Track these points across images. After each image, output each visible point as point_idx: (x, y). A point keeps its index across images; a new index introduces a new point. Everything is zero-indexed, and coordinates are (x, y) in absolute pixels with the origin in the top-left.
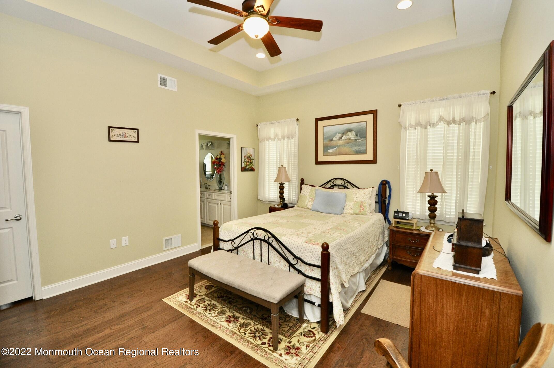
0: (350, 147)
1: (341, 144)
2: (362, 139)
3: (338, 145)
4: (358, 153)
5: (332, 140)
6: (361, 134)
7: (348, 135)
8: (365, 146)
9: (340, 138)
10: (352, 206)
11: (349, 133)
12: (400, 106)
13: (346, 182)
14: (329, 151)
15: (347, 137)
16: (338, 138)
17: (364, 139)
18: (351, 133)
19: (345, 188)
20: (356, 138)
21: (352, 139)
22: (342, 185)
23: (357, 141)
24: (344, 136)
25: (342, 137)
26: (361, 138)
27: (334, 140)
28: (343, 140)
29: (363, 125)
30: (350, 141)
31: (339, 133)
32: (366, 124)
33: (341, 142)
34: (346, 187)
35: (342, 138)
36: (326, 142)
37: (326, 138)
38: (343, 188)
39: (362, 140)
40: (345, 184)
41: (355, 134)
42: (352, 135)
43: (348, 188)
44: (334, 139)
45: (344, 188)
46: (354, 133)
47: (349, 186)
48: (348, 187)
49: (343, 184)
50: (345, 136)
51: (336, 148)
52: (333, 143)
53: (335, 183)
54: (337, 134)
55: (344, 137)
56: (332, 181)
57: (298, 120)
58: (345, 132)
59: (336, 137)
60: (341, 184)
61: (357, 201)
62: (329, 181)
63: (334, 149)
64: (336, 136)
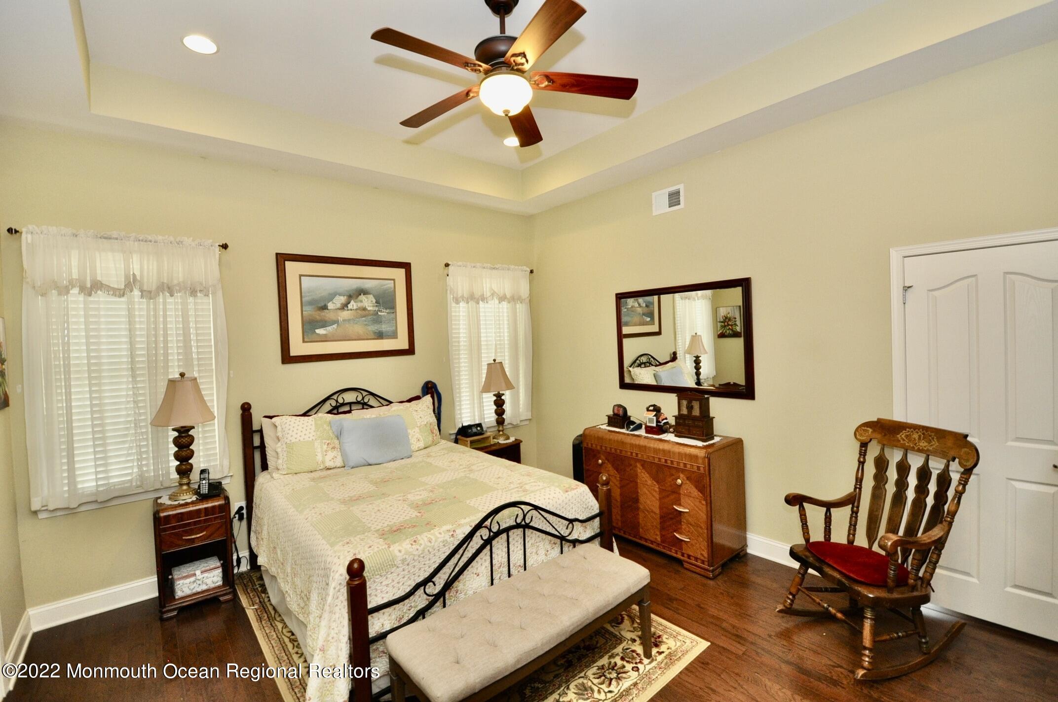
0: (366, 325)
1: (346, 318)
2: (387, 311)
3: (340, 319)
4: (380, 336)
5: (325, 308)
6: (386, 301)
7: (361, 301)
8: (395, 324)
9: (345, 306)
10: (418, 434)
11: (362, 297)
12: (447, 265)
13: (365, 393)
14: (318, 331)
15: (360, 305)
16: (339, 306)
17: (392, 311)
18: (367, 298)
19: (365, 407)
20: (377, 309)
21: (369, 309)
22: (358, 403)
23: (379, 313)
24: (352, 302)
25: (349, 303)
26: (386, 309)
27: (329, 308)
28: (351, 310)
29: (389, 285)
30: (364, 313)
31: (340, 295)
32: (393, 284)
33: (345, 315)
34: (365, 405)
35: (349, 305)
36: (309, 311)
37: (311, 303)
38: (360, 406)
39: (388, 313)
40: (363, 398)
41: (374, 301)
42: (368, 302)
43: (372, 407)
44: (330, 306)
45: (363, 408)
46: (371, 298)
47: (373, 402)
48: (371, 403)
49: (360, 399)
50: (355, 302)
51: (335, 326)
52: (327, 315)
53: (340, 401)
54: (336, 295)
55: (353, 305)
56: (335, 397)
57: (225, 247)
58: (354, 294)
59: (333, 303)
60: (355, 401)
61: (423, 423)
62: (328, 398)
63: (329, 328)
64: (334, 301)
